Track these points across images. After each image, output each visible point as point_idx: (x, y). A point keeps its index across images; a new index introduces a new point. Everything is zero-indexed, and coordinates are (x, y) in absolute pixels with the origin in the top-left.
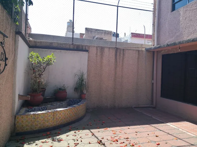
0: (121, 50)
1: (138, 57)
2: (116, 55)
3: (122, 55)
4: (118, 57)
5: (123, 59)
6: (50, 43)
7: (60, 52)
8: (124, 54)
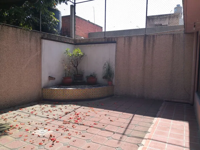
0: (150, 36)
1: (173, 42)
2: (145, 43)
3: (151, 43)
4: (147, 45)
5: (153, 46)
6: (88, 40)
7: (95, 46)
8: (154, 41)
